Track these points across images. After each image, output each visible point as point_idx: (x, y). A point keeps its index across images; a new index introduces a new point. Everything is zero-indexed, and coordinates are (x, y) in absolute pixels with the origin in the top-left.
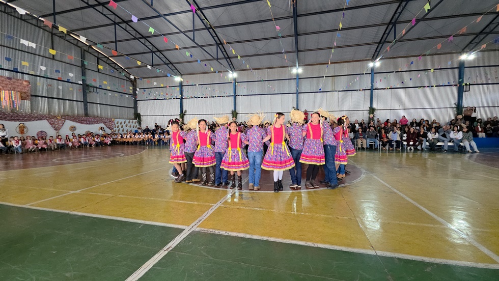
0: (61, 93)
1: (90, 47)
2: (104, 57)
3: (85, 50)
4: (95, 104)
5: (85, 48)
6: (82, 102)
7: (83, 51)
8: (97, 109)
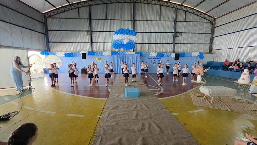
0: (162, 40)
1: (182, 5)
2: (190, 9)
3: (178, 9)
4: (180, 45)
5: (178, 7)
6: (173, 44)
7: (176, 9)
8: (181, 47)
